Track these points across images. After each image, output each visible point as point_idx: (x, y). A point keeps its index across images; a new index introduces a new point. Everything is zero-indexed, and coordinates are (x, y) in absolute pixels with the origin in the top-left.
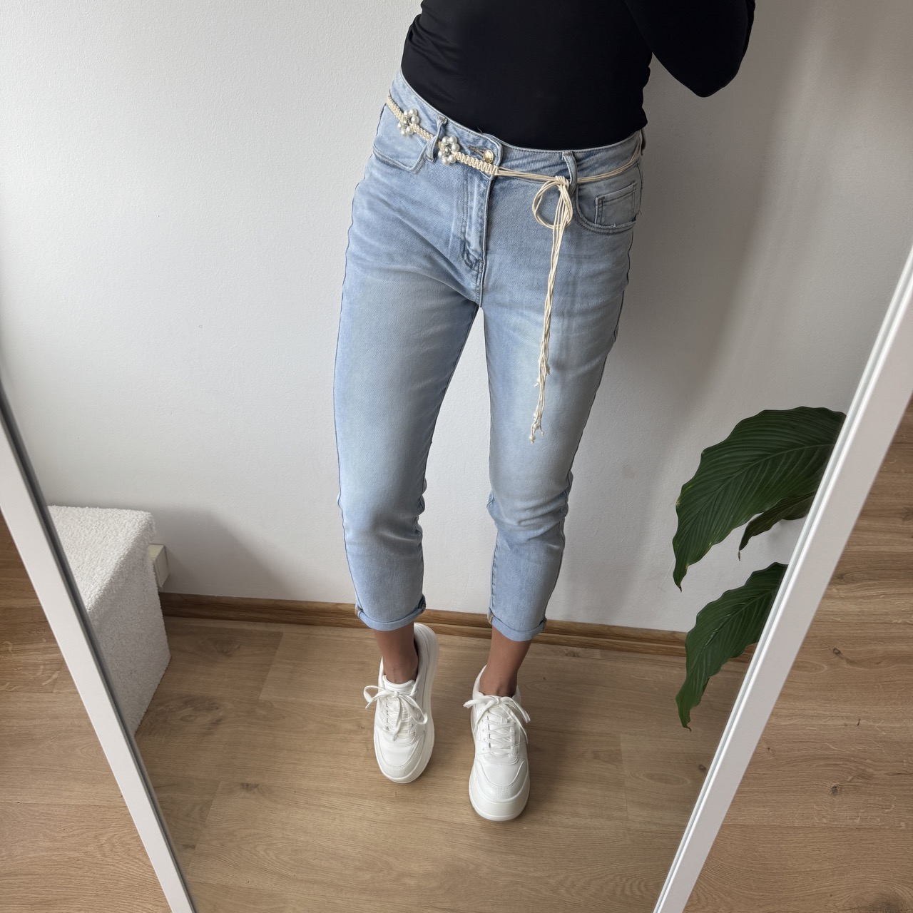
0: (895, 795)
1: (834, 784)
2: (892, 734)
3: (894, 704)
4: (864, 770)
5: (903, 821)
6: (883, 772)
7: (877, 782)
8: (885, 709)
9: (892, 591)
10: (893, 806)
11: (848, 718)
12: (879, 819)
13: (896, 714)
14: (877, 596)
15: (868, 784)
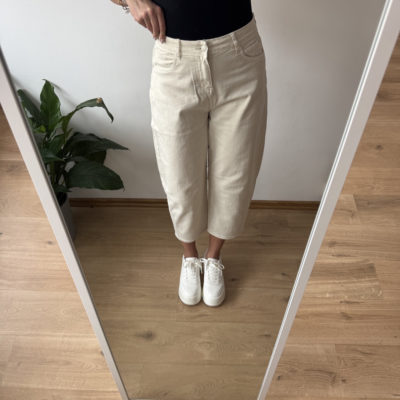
0: (305, 380)
1: (279, 375)
2: (309, 351)
3: (312, 336)
4: (293, 368)
5: (306, 392)
6: (301, 369)
7: (298, 374)
8: (307, 339)
9: (319, 282)
10: (304, 385)
11: (290, 343)
12: (296, 392)
13: (312, 342)
14: (312, 284)
15: (294, 375)
